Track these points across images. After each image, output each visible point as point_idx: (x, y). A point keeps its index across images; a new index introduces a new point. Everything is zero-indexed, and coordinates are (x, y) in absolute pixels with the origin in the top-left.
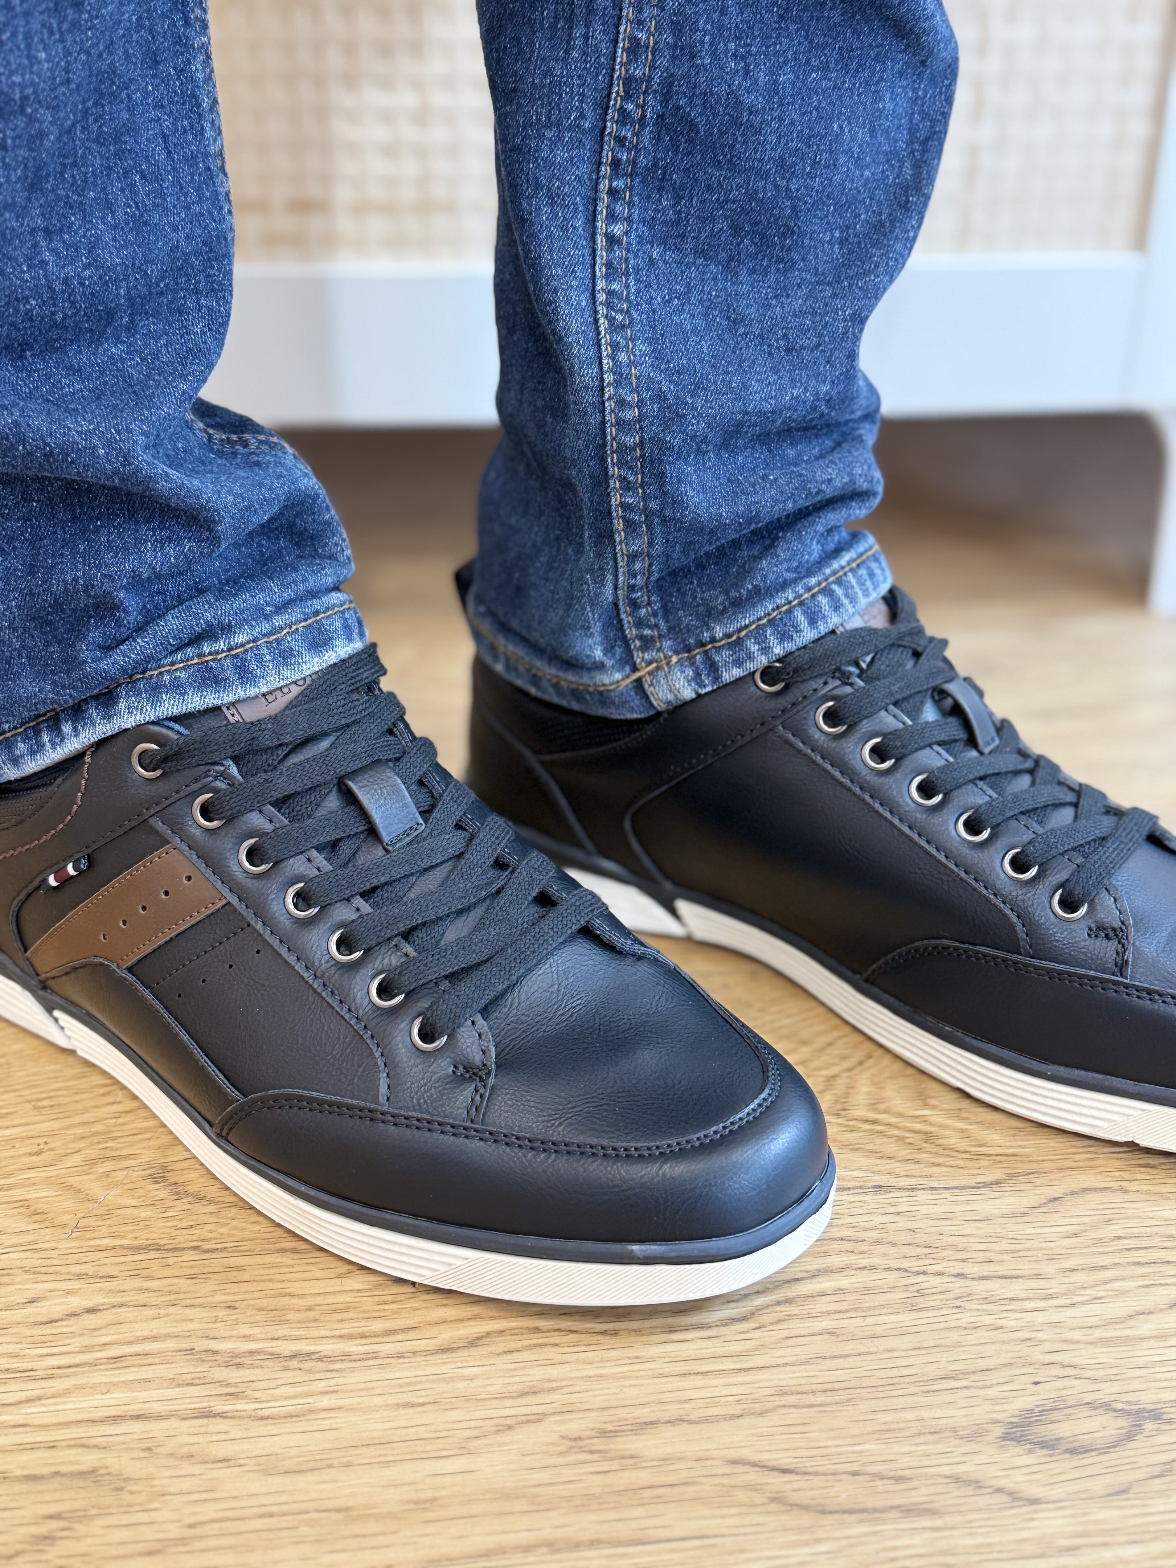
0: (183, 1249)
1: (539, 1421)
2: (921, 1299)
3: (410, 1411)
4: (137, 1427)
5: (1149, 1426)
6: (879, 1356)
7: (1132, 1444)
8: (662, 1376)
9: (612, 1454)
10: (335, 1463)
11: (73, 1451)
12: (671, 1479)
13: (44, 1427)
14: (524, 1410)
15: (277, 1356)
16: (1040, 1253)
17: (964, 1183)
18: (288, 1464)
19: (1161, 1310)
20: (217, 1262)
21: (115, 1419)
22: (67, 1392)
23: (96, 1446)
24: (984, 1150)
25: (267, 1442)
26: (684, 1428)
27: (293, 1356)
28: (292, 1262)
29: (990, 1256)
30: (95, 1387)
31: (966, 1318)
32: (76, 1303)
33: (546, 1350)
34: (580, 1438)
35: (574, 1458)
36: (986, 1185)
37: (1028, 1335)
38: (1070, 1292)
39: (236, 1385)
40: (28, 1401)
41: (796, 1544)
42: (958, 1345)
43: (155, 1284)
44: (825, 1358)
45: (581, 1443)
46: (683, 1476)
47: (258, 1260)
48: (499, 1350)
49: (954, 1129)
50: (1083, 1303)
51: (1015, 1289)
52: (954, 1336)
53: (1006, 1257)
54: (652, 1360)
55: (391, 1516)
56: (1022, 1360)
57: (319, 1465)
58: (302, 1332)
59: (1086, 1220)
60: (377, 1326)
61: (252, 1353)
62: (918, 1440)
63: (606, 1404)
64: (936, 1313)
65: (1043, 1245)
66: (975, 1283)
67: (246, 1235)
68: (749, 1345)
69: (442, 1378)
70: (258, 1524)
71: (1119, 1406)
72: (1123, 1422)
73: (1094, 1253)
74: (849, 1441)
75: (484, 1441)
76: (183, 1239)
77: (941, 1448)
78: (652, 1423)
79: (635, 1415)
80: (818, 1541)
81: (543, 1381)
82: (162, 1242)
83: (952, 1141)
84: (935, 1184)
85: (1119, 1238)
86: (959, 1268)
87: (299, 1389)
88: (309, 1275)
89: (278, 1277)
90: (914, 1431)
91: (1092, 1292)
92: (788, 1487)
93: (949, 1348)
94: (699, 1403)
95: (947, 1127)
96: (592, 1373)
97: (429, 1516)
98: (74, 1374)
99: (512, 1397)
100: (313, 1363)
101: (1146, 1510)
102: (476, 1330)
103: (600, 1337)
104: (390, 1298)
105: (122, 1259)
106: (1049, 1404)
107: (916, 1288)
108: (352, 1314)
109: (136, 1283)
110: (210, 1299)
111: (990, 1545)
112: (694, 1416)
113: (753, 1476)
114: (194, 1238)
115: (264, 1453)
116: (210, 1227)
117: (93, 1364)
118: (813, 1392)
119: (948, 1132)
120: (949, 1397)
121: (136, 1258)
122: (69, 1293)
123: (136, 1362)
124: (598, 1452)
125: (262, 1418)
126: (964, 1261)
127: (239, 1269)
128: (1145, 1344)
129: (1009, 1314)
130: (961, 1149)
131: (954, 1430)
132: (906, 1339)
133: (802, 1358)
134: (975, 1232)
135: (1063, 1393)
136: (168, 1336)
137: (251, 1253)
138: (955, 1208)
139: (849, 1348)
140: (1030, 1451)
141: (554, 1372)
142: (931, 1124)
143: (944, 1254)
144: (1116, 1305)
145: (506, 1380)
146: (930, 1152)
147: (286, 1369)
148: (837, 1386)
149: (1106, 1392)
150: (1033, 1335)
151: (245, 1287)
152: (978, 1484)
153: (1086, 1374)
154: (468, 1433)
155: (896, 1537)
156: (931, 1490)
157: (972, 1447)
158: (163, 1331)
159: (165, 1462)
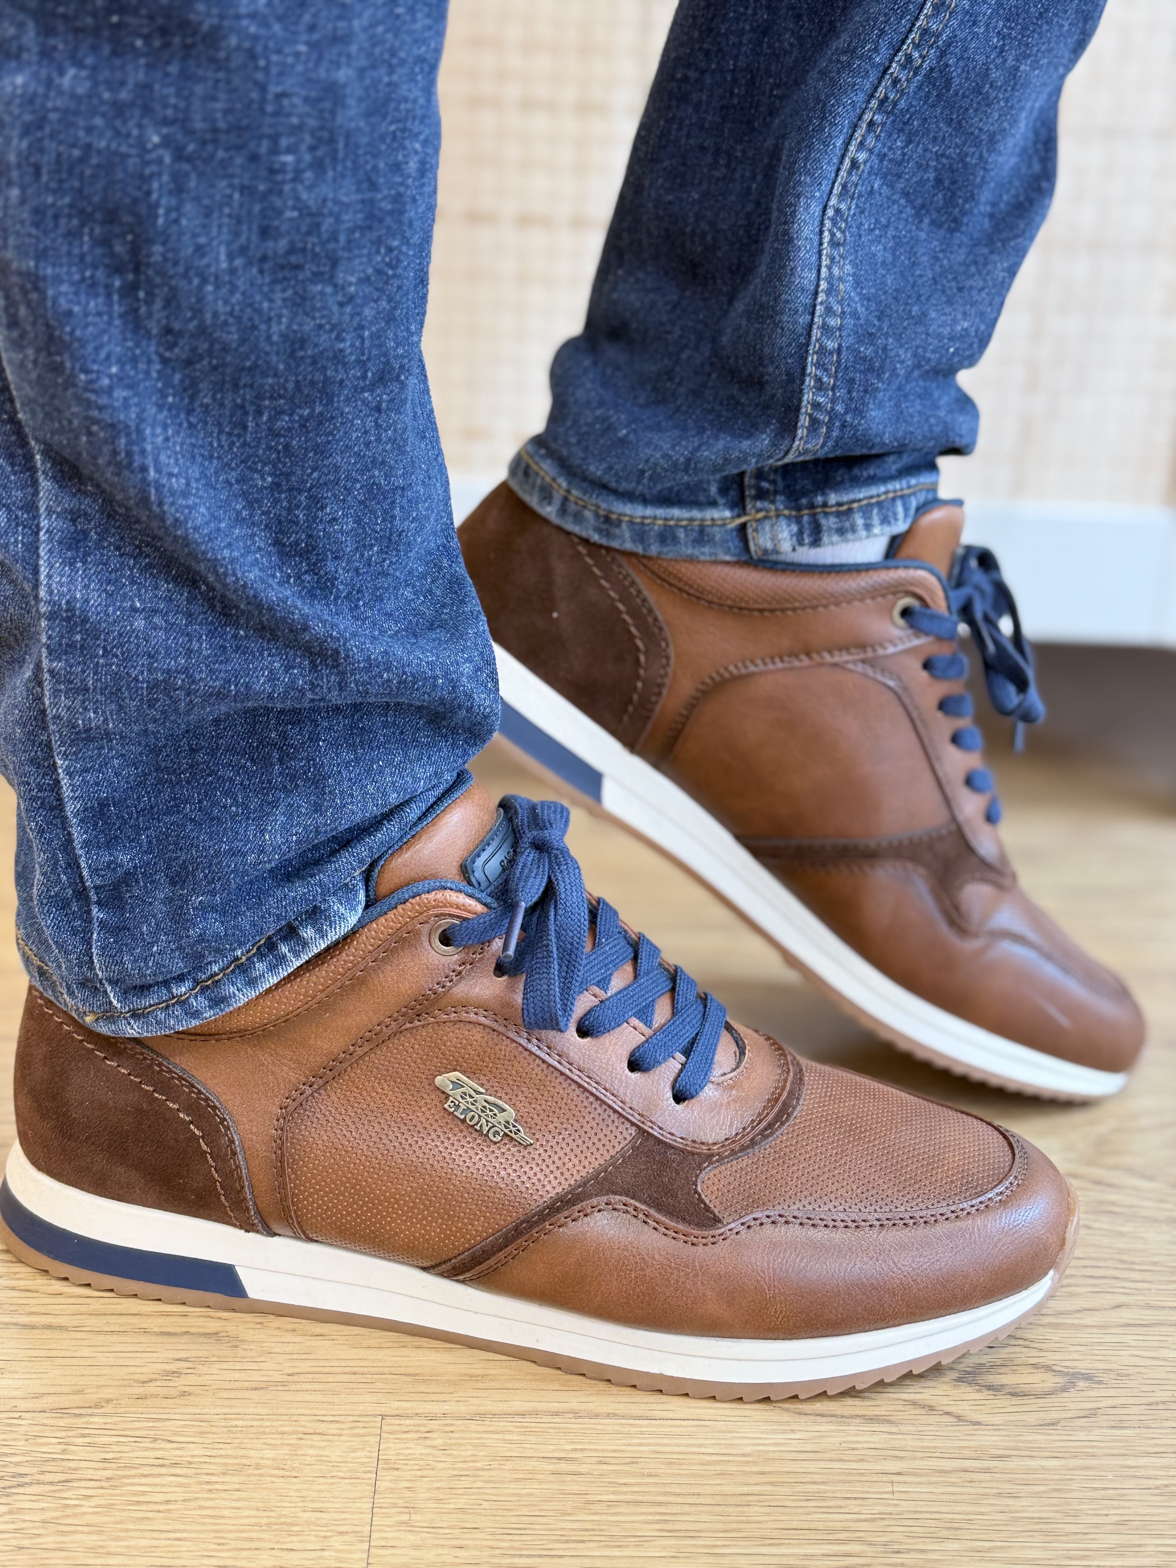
5: (1082, 1384)
7: (1065, 1394)
11: (201, 1319)
19: (1106, 1309)
41: (774, 1432)
70: (345, 1378)
71: (1057, 1368)
72: (1058, 1379)
80: (793, 1431)
101: (1069, 1438)
106: (999, 1363)
111: (934, 1447)
128: (1088, 1330)
135: (1013, 1355)
140: (978, 1391)
149: (1049, 1358)
152: (931, 1408)
155: (856, 1435)
156: (892, 1408)
159: (272, 1332)
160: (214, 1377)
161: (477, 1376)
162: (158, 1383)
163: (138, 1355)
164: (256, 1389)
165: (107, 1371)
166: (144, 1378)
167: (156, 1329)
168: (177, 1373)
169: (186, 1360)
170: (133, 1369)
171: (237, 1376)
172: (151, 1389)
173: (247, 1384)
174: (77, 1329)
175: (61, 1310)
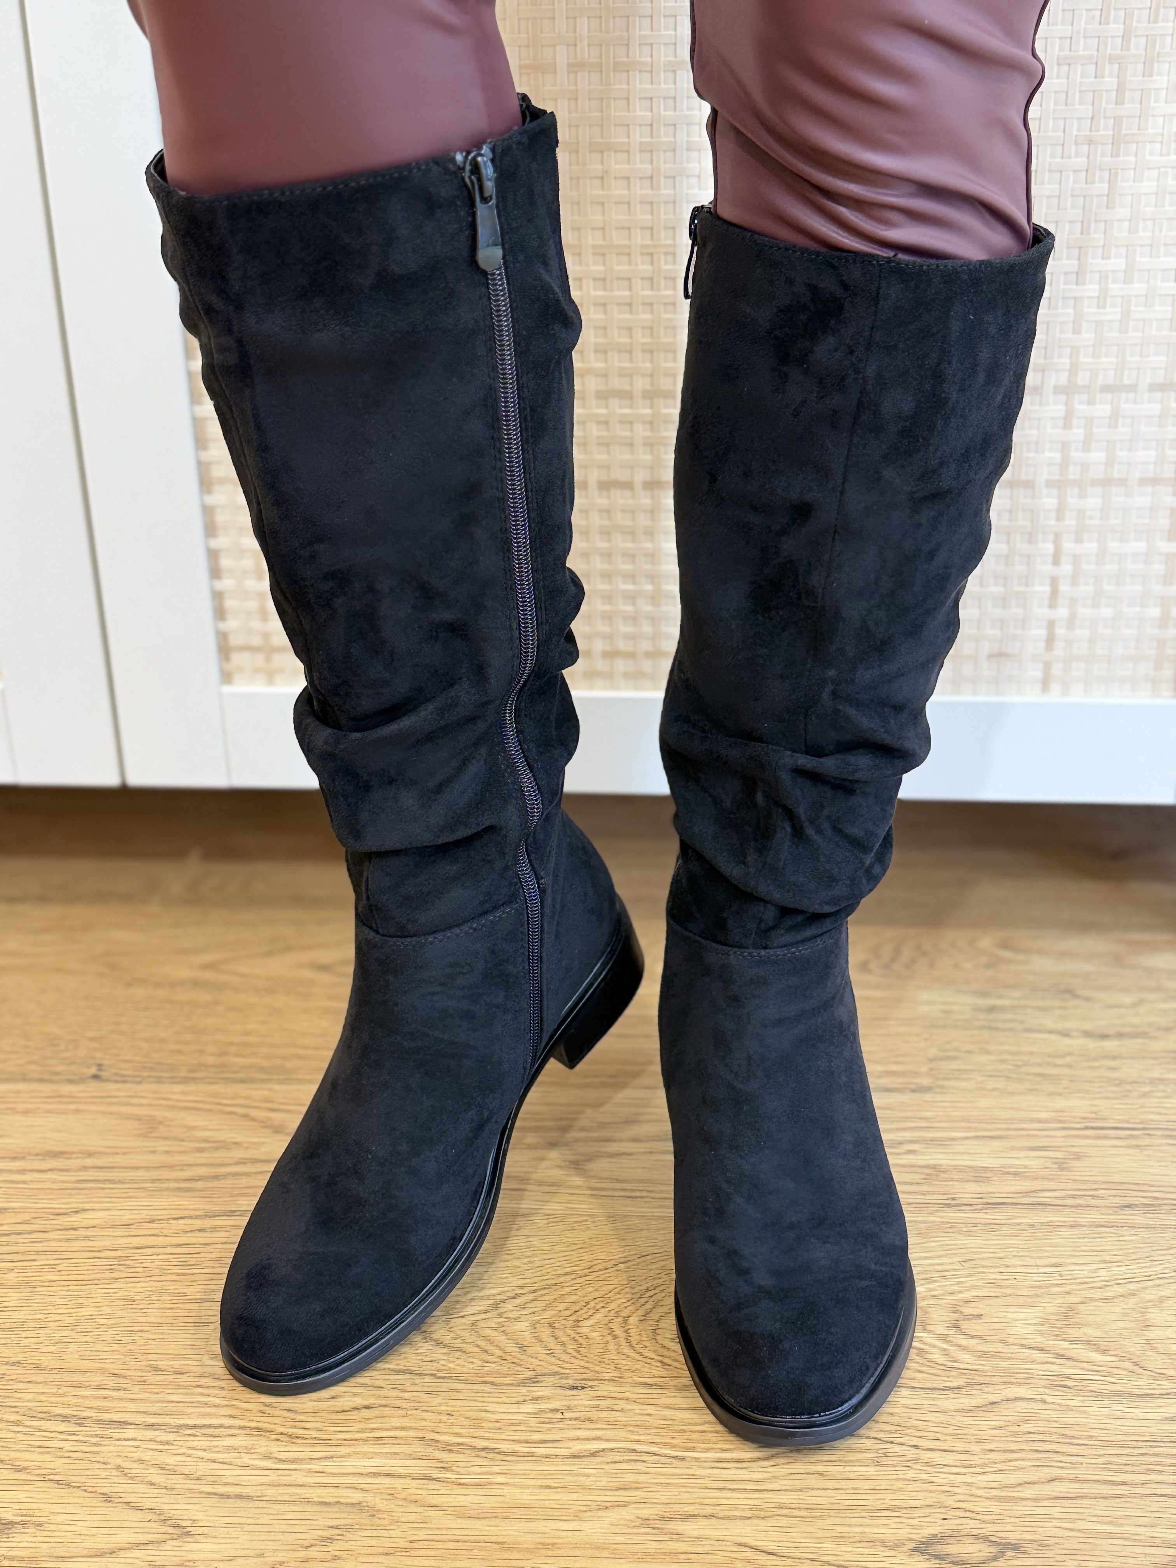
0: (426, 1375)
1: (625, 1506)
2: (885, 1459)
3: (548, 1490)
4: (386, 1480)
5: (1009, 1554)
6: (848, 1491)
7: (995, 1563)
8: (706, 1488)
9: (667, 1531)
10: (500, 1515)
11: (349, 1490)
12: (699, 1549)
13: (333, 1474)
14: (617, 1499)
15: (474, 1448)
16: (973, 1437)
17: (936, 1386)
18: (472, 1513)
19: (1042, 1482)
20: (445, 1386)
21: (375, 1475)
22: (348, 1455)
23: (362, 1489)
24: (956, 1365)
25: (462, 1498)
26: (713, 1520)
27: (483, 1449)
28: (489, 1390)
29: (938, 1436)
30: (365, 1455)
31: (911, 1474)
32: (359, 1401)
33: (639, 1463)
34: (648, 1519)
35: (643, 1530)
36: (950, 1389)
37: (948, 1489)
38: (984, 1465)
39: (447, 1462)
40: (326, 1458)
42: (901, 1490)
43: (406, 1395)
44: (813, 1489)
45: (648, 1522)
46: (706, 1549)
47: (469, 1386)
48: (609, 1461)
49: (939, 1348)
50: (992, 1472)
51: (949, 1459)
52: (899, 1484)
53: (948, 1438)
54: (702, 1477)
55: (528, 1550)
56: (939, 1505)
57: (489, 1515)
58: (491, 1435)
59: (1010, 1418)
60: (537, 1437)
61: (459, 1444)
62: (858, 1545)
63: (666, 1501)
64: (892, 1469)
65: (977, 1432)
66: (923, 1452)
67: (465, 1370)
68: (765, 1475)
69: (570, 1473)
70: (451, 1545)
71: (993, 1539)
72: (993, 1550)
73: (1008, 1441)
74: (816, 1540)
75: (589, 1514)
76: (427, 1368)
77: (872, 1551)
78: (694, 1515)
79: (685, 1509)
81: (633, 1482)
82: (414, 1369)
83: (935, 1356)
84: (916, 1385)
85: (1030, 1433)
86: (916, 1441)
87: (484, 1470)
88: (500, 1400)
89: (480, 1399)
90: (857, 1539)
91: (1000, 1467)
92: (769, 1563)
93: (894, 1491)
94: (726, 1507)
95: (934, 1346)
96: (663, 1481)
97: (550, 1553)
98: (354, 1445)
99: (611, 1490)
100: (495, 1455)
102: (596, 1446)
103: (673, 1460)
104: (547, 1420)
105: (388, 1377)
106: (948, 1533)
107: (884, 1451)
108: (522, 1428)
109: (395, 1393)
110: (438, 1408)
112: (721, 1515)
113: (749, 1554)
114: (433, 1368)
115: (458, 1504)
116: (443, 1362)
117: (365, 1440)
118: (799, 1509)
119: (935, 1350)
120: (886, 1522)
121: (397, 1377)
122: (355, 1395)
123: (390, 1442)
124: (658, 1528)
125: (460, 1484)
126: (920, 1437)
127: (458, 1391)
128: (1024, 1503)
129: (940, 1474)
130: (941, 1362)
131: (883, 1541)
132: (868, 1482)
133: (798, 1487)
134: (933, 1419)
135: (961, 1527)
136: (411, 1428)
137: (466, 1382)
138: (924, 1402)
139: (829, 1485)
140: (928, 1560)
141: (641, 1478)
142: (925, 1344)
143: (909, 1431)
144: (1012, 1476)
145: (610, 1479)
146: (918, 1363)
147: (478, 1456)
148: (815, 1506)
149: (988, 1530)
150: (952, 1489)
151: (460, 1403)
153: (979, 1517)
154: (581, 1508)
157: (892, 1553)
158: (408, 1425)
159: (400, 1503)
160: (358, 1543)
161: (549, 1544)
162: (317, 1548)
163: (303, 1522)
164: (387, 1554)
165: (279, 1536)
166: (306, 1543)
167: (316, 1499)
168: (330, 1539)
169: (337, 1527)
170: (298, 1536)
171: (374, 1542)
172: (312, 1553)
173: (380, 1550)
174: (259, 1498)
175: (249, 1481)
